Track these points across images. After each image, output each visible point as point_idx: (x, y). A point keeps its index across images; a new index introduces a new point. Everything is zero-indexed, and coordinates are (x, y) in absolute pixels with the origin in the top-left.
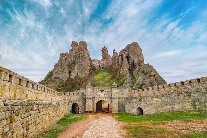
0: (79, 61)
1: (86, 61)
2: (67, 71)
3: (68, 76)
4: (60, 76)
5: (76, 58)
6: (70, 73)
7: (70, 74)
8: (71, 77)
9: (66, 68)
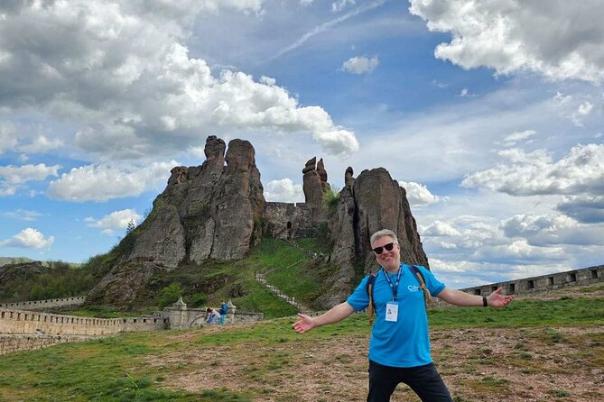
0: (221, 208)
1: (242, 212)
2: (180, 239)
3: (181, 255)
4: (155, 253)
5: (213, 194)
6: (191, 244)
7: (188, 246)
8: (192, 257)
9: (179, 228)
